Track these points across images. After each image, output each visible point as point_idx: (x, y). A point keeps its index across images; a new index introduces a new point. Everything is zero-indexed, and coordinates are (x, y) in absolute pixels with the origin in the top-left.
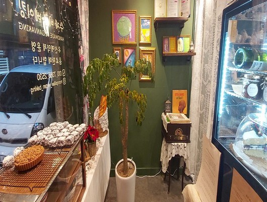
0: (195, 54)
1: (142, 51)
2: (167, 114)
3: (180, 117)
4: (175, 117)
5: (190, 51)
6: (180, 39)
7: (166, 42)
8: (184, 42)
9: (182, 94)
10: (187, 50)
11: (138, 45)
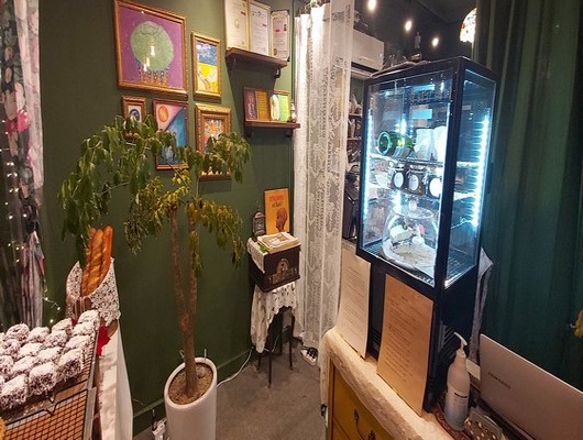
0: (299, 126)
1: (202, 112)
2: (259, 238)
3: (282, 238)
4: (274, 241)
5: (291, 121)
6: (274, 97)
7: (250, 98)
8: (280, 103)
9: (280, 197)
10: (286, 118)
11: (191, 97)
